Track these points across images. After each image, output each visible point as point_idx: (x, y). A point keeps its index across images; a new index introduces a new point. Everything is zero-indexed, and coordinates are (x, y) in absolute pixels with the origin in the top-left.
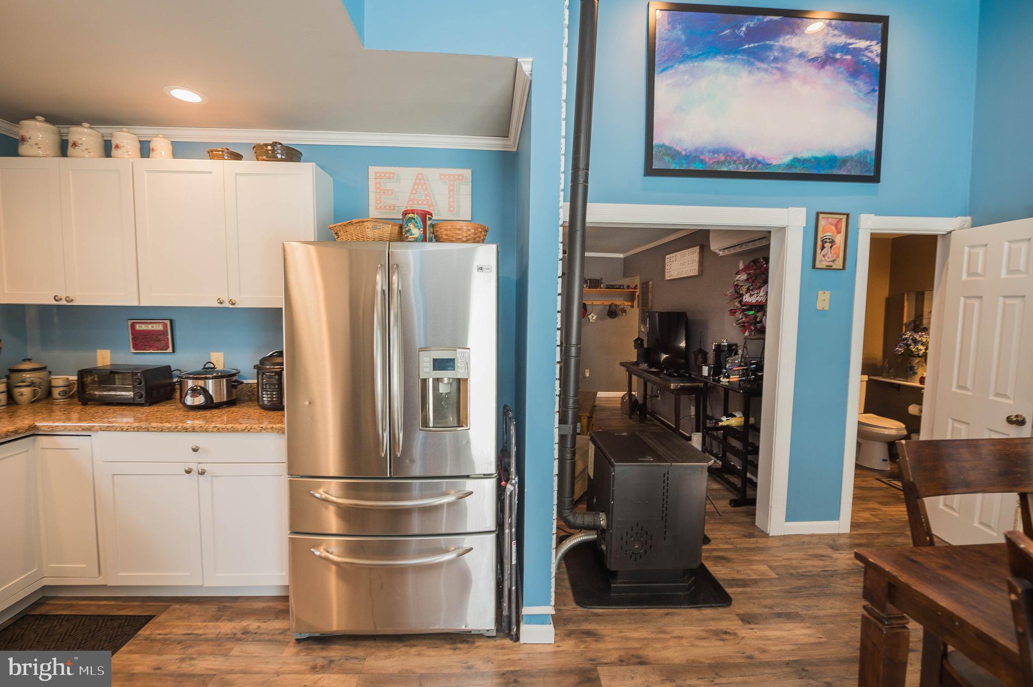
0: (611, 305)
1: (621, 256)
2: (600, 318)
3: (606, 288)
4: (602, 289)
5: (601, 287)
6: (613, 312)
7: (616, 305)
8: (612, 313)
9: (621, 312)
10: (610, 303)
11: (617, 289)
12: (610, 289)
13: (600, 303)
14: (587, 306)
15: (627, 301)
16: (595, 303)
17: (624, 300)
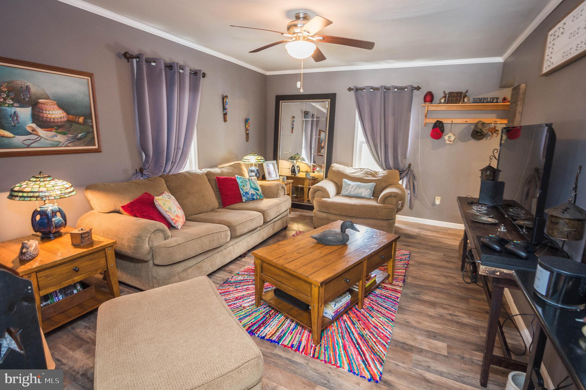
0: (476, 125)
1: (500, 60)
2: (461, 138)
3: (473, 102)
4: (467, 103)
5: (464, 101)
6: (478, 132)
7: (483, 124)
8: (476, 134)
9: (491, 132)
10: (475, 121)
11: (487, 102)
12: (479, 103)
13: (463, 121)
14: (445, 125)
15: (501, 118)
16: (455, 121)
17: (497, 118)
